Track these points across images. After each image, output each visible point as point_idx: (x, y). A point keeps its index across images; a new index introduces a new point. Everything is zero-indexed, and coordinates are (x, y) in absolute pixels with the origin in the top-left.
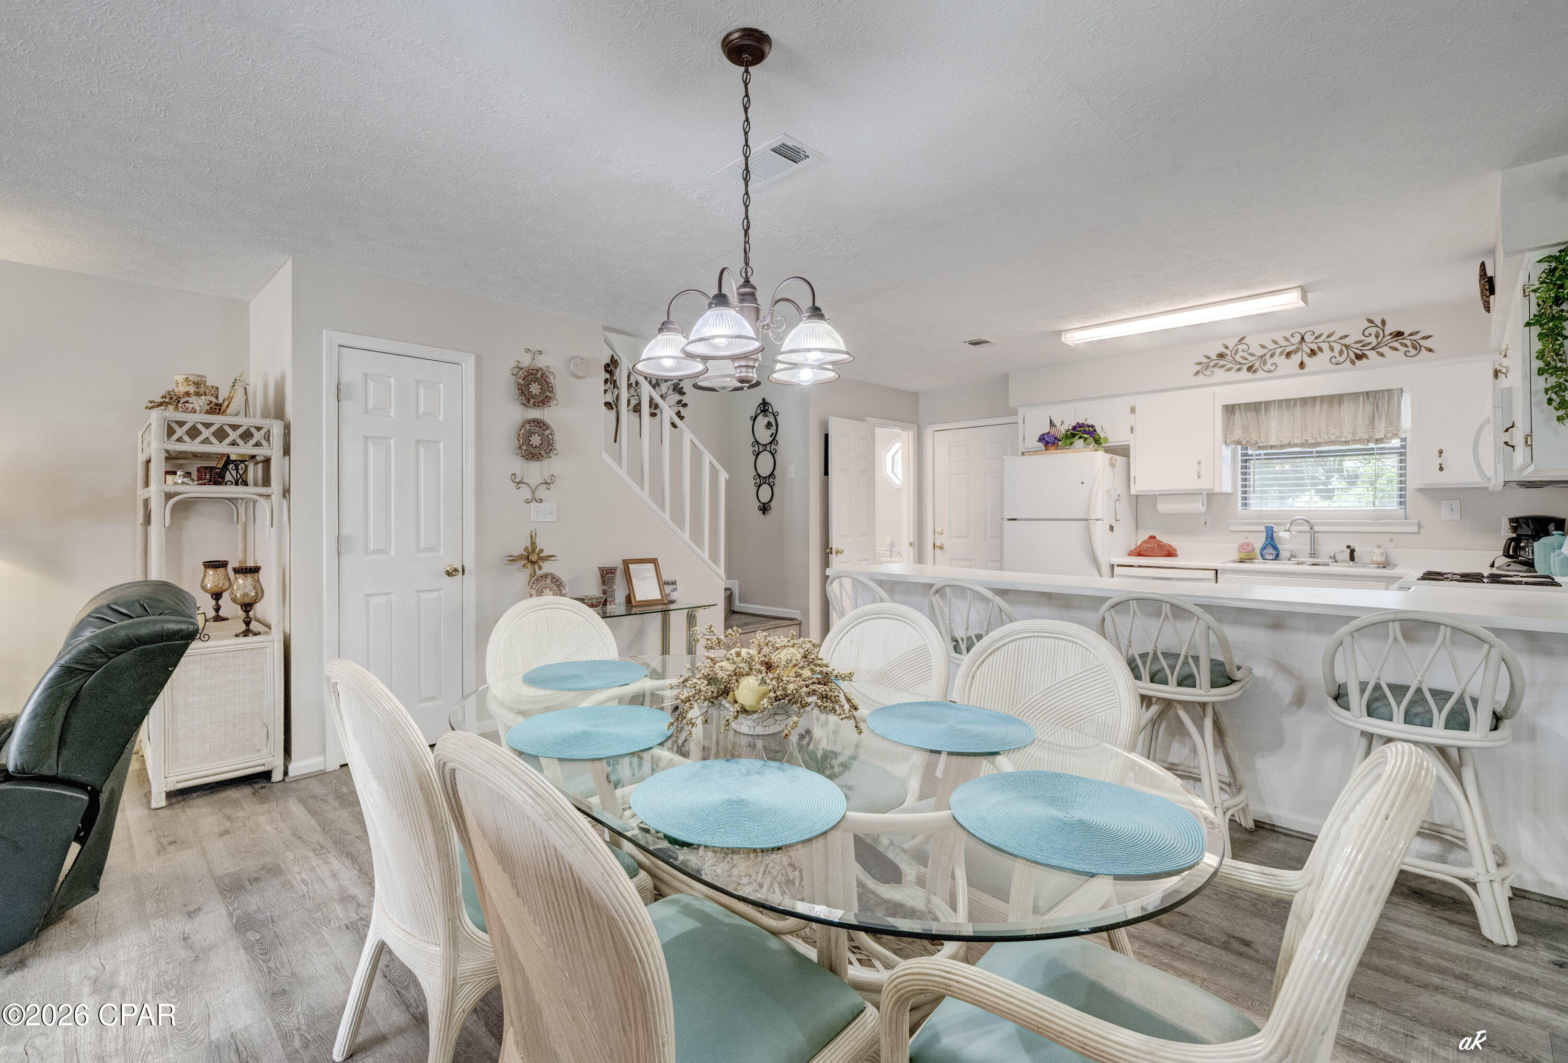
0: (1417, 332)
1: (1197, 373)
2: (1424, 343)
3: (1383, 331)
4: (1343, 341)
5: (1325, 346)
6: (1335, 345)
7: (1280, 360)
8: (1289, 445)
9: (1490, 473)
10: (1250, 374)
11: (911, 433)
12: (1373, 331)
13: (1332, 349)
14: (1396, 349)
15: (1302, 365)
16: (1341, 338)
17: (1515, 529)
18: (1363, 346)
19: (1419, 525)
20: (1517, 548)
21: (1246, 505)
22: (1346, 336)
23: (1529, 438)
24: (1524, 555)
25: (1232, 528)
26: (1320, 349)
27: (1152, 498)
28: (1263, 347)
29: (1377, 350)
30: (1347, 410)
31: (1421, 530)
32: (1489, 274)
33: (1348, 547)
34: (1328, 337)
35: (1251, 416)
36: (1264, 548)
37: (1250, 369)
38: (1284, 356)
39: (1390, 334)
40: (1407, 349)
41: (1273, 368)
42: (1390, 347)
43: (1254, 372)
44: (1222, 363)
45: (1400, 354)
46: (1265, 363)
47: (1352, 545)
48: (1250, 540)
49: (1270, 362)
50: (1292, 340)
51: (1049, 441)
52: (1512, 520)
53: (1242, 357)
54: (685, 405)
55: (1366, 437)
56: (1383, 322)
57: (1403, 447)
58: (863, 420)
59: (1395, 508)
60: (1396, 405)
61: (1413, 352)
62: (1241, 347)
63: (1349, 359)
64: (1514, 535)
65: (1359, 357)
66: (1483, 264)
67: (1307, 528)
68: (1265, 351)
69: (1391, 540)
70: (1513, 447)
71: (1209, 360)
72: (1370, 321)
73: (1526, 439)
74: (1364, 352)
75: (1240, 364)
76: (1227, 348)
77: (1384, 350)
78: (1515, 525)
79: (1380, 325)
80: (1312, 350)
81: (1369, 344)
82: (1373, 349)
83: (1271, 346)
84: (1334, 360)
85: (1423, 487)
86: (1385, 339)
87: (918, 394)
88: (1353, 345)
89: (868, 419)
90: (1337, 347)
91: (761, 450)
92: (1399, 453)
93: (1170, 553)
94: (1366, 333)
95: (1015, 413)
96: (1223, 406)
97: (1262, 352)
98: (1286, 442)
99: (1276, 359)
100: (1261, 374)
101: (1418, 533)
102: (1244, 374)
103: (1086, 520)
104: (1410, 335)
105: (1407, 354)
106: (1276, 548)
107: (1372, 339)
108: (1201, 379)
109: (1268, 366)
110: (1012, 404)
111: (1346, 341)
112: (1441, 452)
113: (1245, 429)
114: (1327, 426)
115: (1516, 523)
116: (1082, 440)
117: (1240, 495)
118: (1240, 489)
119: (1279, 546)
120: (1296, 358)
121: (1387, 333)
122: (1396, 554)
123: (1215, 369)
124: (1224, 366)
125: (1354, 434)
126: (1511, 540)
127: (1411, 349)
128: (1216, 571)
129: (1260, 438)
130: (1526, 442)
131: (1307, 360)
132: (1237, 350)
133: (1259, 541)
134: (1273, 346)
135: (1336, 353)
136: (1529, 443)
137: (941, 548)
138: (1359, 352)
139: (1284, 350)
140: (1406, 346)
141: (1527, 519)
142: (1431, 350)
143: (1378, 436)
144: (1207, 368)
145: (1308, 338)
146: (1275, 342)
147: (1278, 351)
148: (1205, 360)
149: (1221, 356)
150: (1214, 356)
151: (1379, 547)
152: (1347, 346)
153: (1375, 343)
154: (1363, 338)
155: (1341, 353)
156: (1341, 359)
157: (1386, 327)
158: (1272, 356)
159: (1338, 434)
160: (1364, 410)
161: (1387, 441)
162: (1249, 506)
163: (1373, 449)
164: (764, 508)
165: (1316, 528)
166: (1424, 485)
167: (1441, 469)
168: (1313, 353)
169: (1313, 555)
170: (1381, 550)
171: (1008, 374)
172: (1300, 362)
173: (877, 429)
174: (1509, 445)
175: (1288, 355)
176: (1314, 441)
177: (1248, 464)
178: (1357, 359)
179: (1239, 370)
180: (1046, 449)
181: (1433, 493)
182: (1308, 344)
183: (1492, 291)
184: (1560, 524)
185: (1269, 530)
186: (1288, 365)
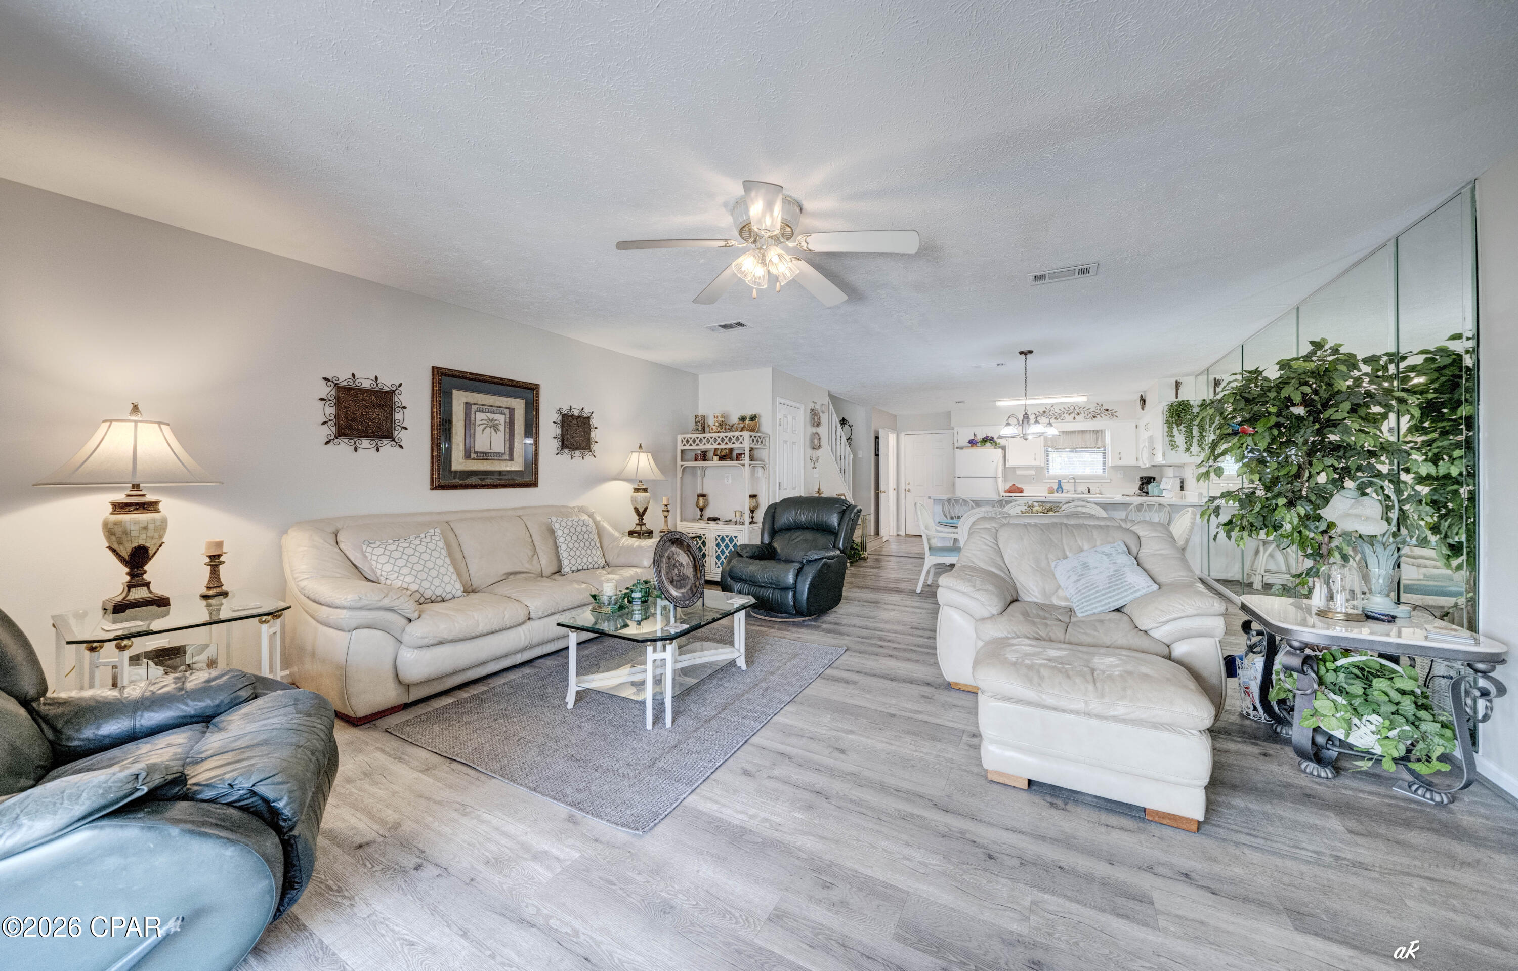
0: (1114, 411)
1: (1036, 418)
2: (1115, 414)
5: (1082, 412)
11: (895, 435)
12: (1098, 408)
13: (1085, 413)
14: (1106, 415)
15: (1074, 418)
16: (1087, 410)
17: (1142, 481)
18: (1095, 413)
19: (1110, 480)
20: (1143, 488)
21: (1049, 471)
22: (1089, 409)
24: (1145, 490)
25: (1044, 481)
27: (1014, 469)
28: (1060, 410)
29: (1100, 415)
30: (1088, 436)
32: (1144, 398)
34: (1083, 409)
36: (1058, 489)
37: (1055, 418)
40: (1110, 416)
41: (1064, 419)
42: (1104, 415)
44: (1045, 415)
45: (1107, 417)
46: (1061, 416)
47: (1089, 487)
48: (1052, 486)
50: (1071, 409)
51: (972, 443)
52: (1141, 478)
53: (1052, 413)
55: (1093, 446)
56: (1102, 405)
57: (1105, 451)
59: (1103, 473)
60: (1105, 435)
61: (1112, 417)
62: (1052, 409)
63: (1090, 417)
64: (1141, 483)
65: (1094, 417)
67: (1072, 481)
68: (1061, 412)
69: (1101, 485)
72: (1098, 404)
74: (1095, 415)
76: (1046, 409)
77: (1102, 415)
82: (1098, 414)
83: (1063, 410)
84: (1085, 417)
85: (1111, 466)
86: (1103, 411)
87: (896, 416)
88: (1092, 413)
90: (1087, 413)
92: (1104, 453)
93: (1021, 491)
94: (1096, 408)
95: (953, 428)
97: (1059, 412)
99: (1065, 415)
100: (1059, 420)
102: (1053, 420)
104: (1111, 410)
105: (1110, 418)
106: (1061, 489)
107: (1098, 411)
109: (1062, 418)
110: (952, 425)
111: (1089, 411)
112: (1120, 453)
113: (1051, 442)
114: (1079, 441)
116: (988, 443)
117: (1046, 467)
118: (1046, 464)
119: (1063, 488)
120: (1072, 415)
121: (1103, 409)
122: (1104, 490)
123: (1042, 417)
125: (1090, 444)
126: (1141, 485)
131: (1076, 416)
132: (1050, 410)
133: (1055, 487)
135: (1086, 415)
137: (909, 491)
139: (1068, 412)
140: (1109, 414)
141: (1145, 477)
142: (1117, 417)
143: (1097, 446)
144: (1039, 416)
145: (1076, 408)
146: (1064, 408)
147: (1066, 412)
148: (1039, 413)
149: (1044, 412)
150: (1042, 412)
152: (1090, 413)
154: (1095, 410)
155: (1088, 415)
156: (1088, 417)
157: (1103, 407)
158: (1063, 414)
159: (1084, 444)
160: (1095, 436)
161: (1100, 448)
162: (1051, 472)
163: (1095, 451)
165: (1075, 481)
167: (1117, 459)
168: (1078, 414)
169: (1075, 491)
170: (1099, 489)
171: (950, 412)
175: (1069, 414)
176: (1076, 447)
177: (1049, 455)
179: (1051, 418)
180: (972, 446)
181: (1116, 468)
182: (1076, 411)
183: (1144, 404)
184: (1154, 479)
185: (1060, 482)
186: (1069, 418)
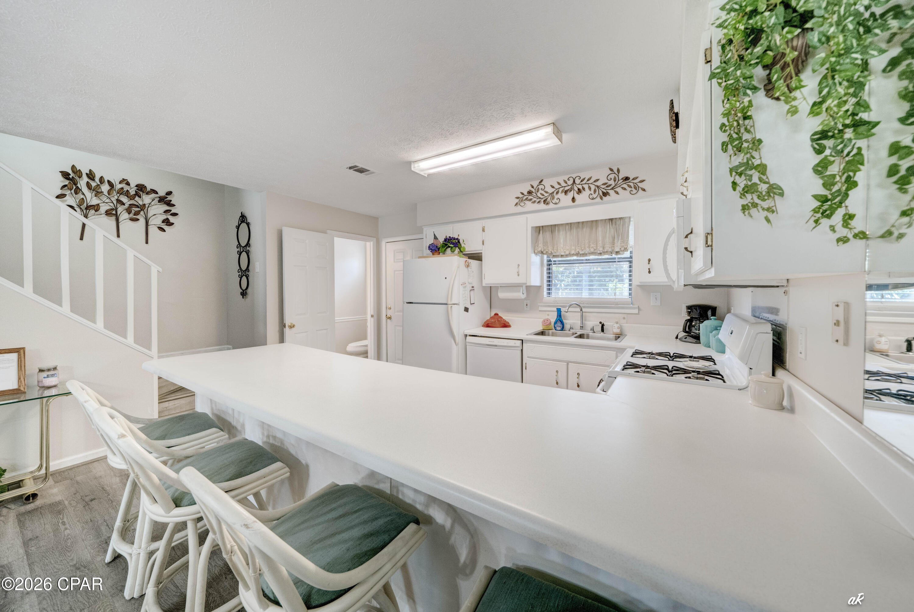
0: (637, 178)
1: (516, 204)
2: (640, 185)
3: (618, 176)
4: (596, 184)
5: (586, 187)
6: (591, 186)
7: (561, 196)
8: (570, 255)
9: (674, 277)
10: (545, 205)
11: (372, 243)
12: (612, 176)
13: (590, 188)
14: (625, 189)
15: (573, 199)
16: (595, 181)
17: (689, 313)
18: (607, 187)
19: (639, 309)
20: (691, 326)
21: (549, 293)
22: (598, 180)
23: (709, 237)
24: (695, 332)
25: (540, 309)
26: (584, 189)
27: (496, 288)
28: (553, 187)
29: (615, 190)
30: (600, 231)
31: (640, 312)
32: (676, 110)
33: (601, 323)
34: (588, 180)
35: (548, 235)
36: (555, 323)
37: (545, 202)
38: (564, 194)
39: (622, 179)
40: (631, 189)
41: (557, 201)
42: (622, 188)
43: (547, 204)
44: (530, 197)
45: (627, 193)
46: (553, 198)
47: (603, 322)
48: (549, 317)
49: (556, 197)
50: (568, 182)
51: (435, 249)
52: (689, 307)
53: (541, 194)
54: (175, 214)
55: (610, 250)
56: (618, 170)
57: (631, 257)
58: (326, 233)
59: (627, 297)
60: (627, 229)
61: (634, 191)
62: (540, 187)
63: (599, 195)
64: (689, 318)
65: (605, 194)
66: (672, 102)
67: (579, 310)
68: (554, 190)
69: (624, 318)
70: (691, 252)
71: (523, 196)
72: (611, 170)
73: (707, 238)
74: (608, 191)
75: (540, 198)
76: (533, 187)
77: (619, 190)
78: (689, 310)
79: (616, 173)
80: (579, 189)
81: (610, 185)
82: (612, 189)
83: (557, 186)
84: (591, 197)
85: (640, 284)
86: (619, 182)
87: (378, 218)
88: (602, 186)
89: (328, 231)
90: (593, 187)
91: (242, 250)
92: (629, 261)
93: (506, 325)
94: (609, 178)
96: (532, 227)
97: (550, 190)
98: (567, 253)
99: (559, 195)
100: (551, 206)
101: (638, 314)
102: (542, 206)
103: (446, 304)
104: (633, 179)
105: (632, 193)
106: (562, 323)
107: (612, 182)
108: (519, 209)
109: (555, 201)
110: (419, 224)
111: (598, 183)
112: (649, 260)
113: (545, 243)
114: (589, 242)
115: (690, 309)
116: (450, 249)
117: (545, 287)
118: (545, 283)
119: (564, 321)
120: (570, 195)
121: (620, 178)
122: (627, 327)
123: (527, 202)
124: (531, 199)
125: (604, 248)
126: (688, 321)
127: (633, 189)
128: (522, 340)
129: (553, 249)
130: (707, 243)
131: (576, 196)
132: (538, 189)
133: (553, 318)
134: (558, 186)
135: (592, 192)
136: (709, 243)
137: (390, 318)
138: (605, 191)
139: (564, 189)
140: (630, 187)
141: (697, 308)
142: (644, 190)
143: (617, 249)
144: (522, 200)
145: (578, 181)
146: (559, 184)
147: (561, 190)
148: (521, 196)
149: (530, 193)
150: (526, 193)
151: (617, 323)
152: (598, 187)
153: (613, 185)
154: (607, 181)
155: (595, 191)
156: (595, 196)
157: (620, 174)
158: (557, 193)
159: (595, 248)
160: (610, 230)
161: (621, 253)
162: (551, 294)
163: (615, 258)
164: (244, 294)
165: (584, 310)
166: (640, 283)
167: (650, 272)
168: (579, 191)
169: (582, 328)
170: (618, 325)
171: (416, 204)
172: (572, 197)
173: (335, 238)
174: (688, 251)
175: (566, 192)
176: (583, 252)
177: (550, 267)
178: (604, 195)
179: (539, 202)
180: (433, 254)
181: (646, 288)
182: (577, 185)
183: (677, 126)
184: (714, 310)
185: (559, 311)
186: (566, 200)
